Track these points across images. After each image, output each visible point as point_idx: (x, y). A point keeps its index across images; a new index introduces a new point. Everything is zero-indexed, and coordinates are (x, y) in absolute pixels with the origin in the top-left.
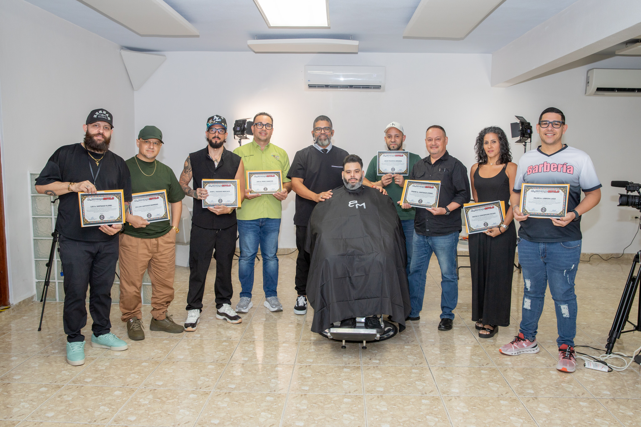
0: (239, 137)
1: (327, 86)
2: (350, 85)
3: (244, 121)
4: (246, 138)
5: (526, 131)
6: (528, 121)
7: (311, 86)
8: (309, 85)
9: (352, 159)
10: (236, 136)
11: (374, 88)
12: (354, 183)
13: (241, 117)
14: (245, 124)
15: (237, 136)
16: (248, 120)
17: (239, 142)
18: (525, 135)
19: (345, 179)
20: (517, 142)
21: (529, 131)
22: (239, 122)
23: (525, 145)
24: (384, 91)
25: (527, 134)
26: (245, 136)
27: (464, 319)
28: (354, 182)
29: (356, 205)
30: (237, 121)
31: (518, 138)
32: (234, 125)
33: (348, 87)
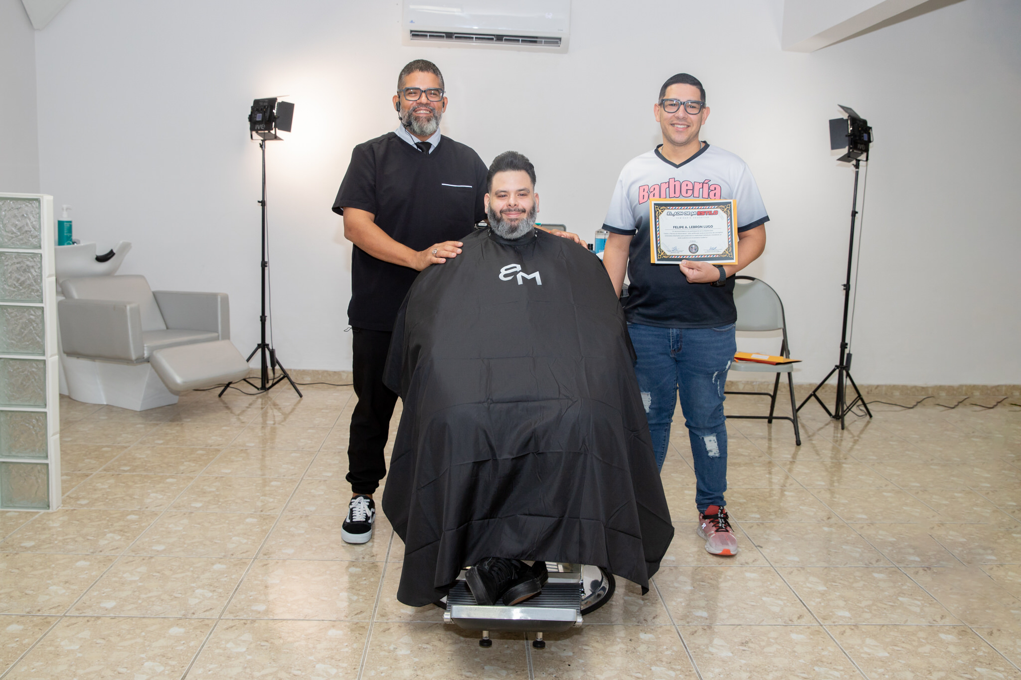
0: (260, 135)
1: (449, 35)
2: (497, 35)
3: (272, 101)
4: (276, 137)
5: (861, 136)
6: (862, 117)
7: (416, 34)
8: (411, 31)
9: (512, 162)
10: (254, 133)
11: (545, 42)
12: (517, 222)
13: (265, 94)
14: (273, 107)
15: (257, 132)
16: (279, 100)
17: (261, 146)
18: (859, 145)
19: (491, 210)
20: (840, 159)
21: (866, 138)
22: (261, 104)
23: (857, 166)
24: (566, 51)
25: (862, 144)
26: (273, 132)
27: (761, 547)
28: (517, 219)
29: (519, 276)
30: (257, 102)
31: (844, 151)
32: (250, 109)
33: (492, 39)
